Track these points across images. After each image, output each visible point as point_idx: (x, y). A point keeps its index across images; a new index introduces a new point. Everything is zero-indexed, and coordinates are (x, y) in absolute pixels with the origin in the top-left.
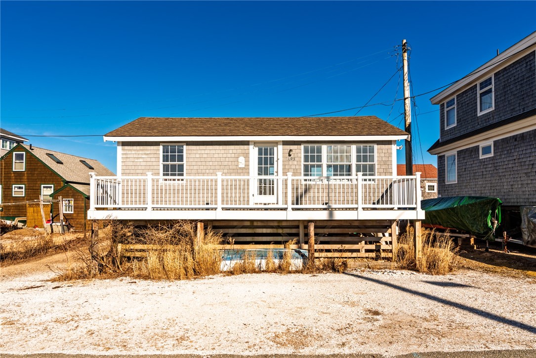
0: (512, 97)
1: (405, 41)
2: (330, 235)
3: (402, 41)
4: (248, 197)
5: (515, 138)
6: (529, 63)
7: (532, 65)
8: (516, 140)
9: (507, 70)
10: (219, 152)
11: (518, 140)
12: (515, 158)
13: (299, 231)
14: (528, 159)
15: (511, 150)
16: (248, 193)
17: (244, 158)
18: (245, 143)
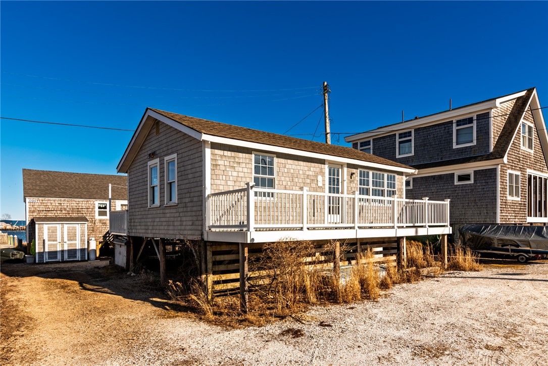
0: (432, 149)
1: (326, 84)
3: (324, 83)
5: (434, 177)
6: (447, 128)
7: (450, 130)
8: (434, 179)
9: (426, 129)
11: (436, 179)
12: (433, 191)
14: (445, 193)
15: (430, 185)
17: (321, 177)
18: (322, 162)
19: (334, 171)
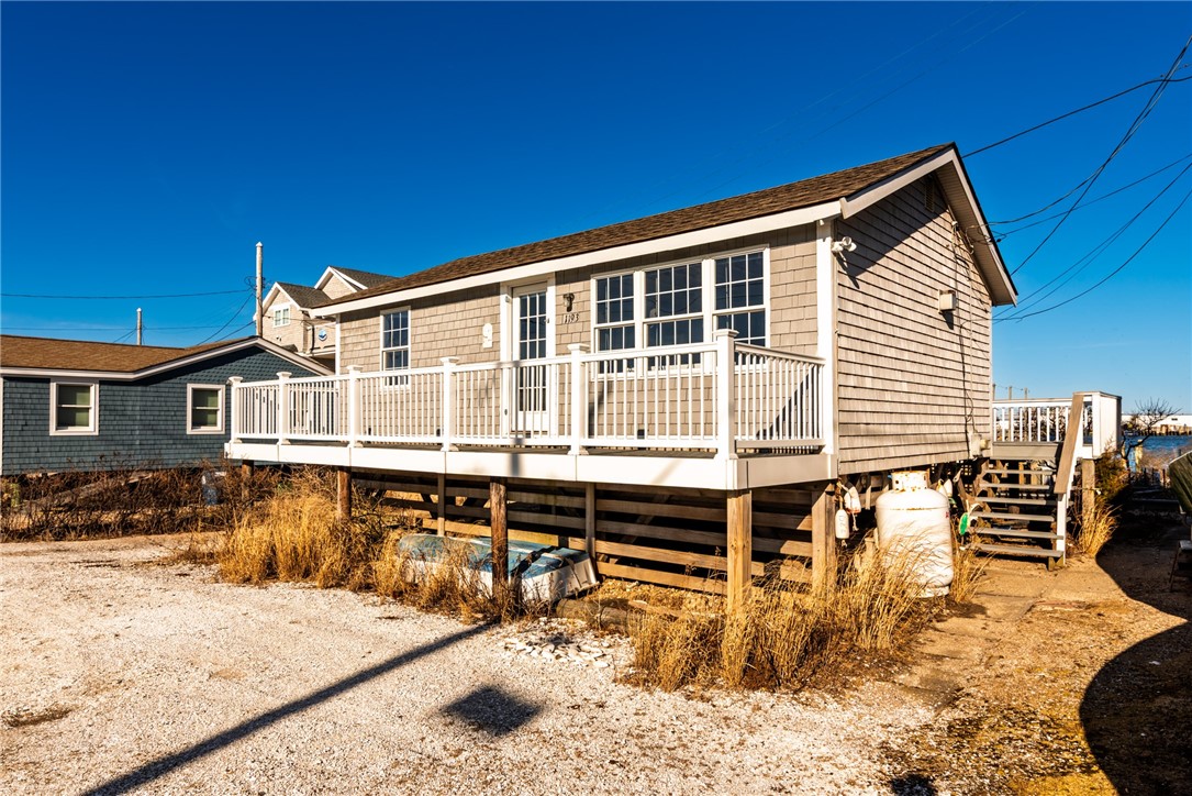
2: (659, 521)
4: (497, 416)
10: (453, 317)
13: (585, 504)
16: (497, 407)
17: (491, 327)
18: (492, 290)
19: (533, 301)
